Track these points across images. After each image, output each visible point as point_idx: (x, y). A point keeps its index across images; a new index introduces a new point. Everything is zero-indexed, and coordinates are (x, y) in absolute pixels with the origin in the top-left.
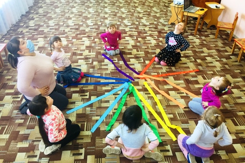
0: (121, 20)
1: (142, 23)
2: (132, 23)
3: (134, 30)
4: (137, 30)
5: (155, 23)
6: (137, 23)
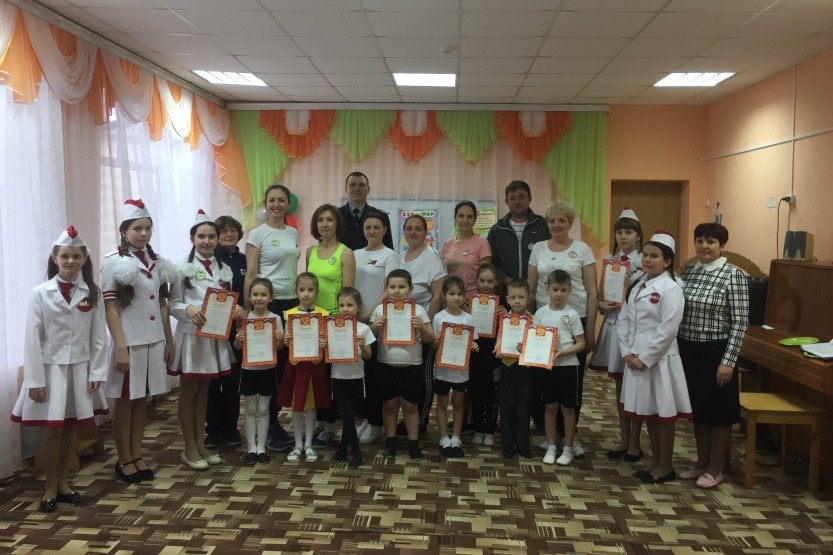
0: (459, 482)
1: (553, 499)
2: (505, 496)
3: (513, 527)
4: (524, 531)
5: (615, 503)
6: (531, 498)
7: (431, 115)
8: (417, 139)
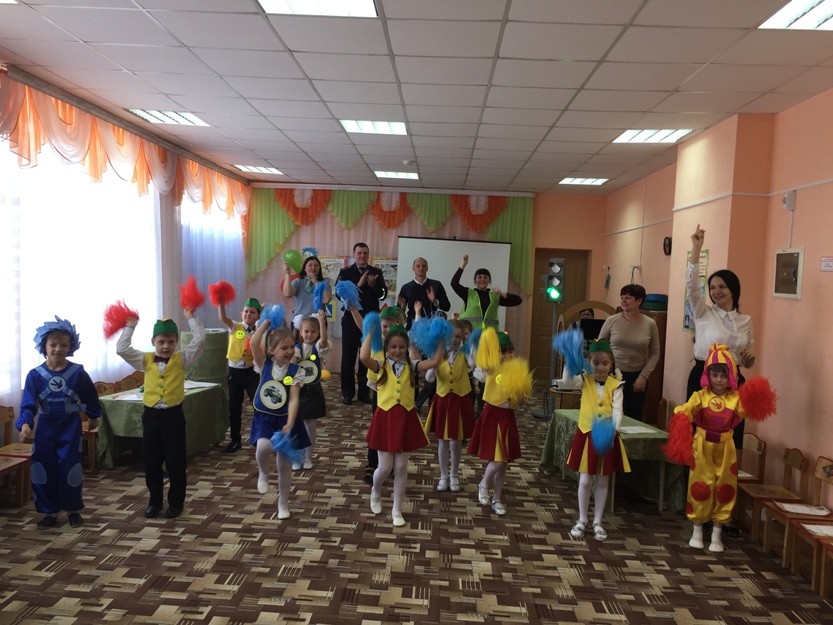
7: (403, 196)
8: (392, 213)
